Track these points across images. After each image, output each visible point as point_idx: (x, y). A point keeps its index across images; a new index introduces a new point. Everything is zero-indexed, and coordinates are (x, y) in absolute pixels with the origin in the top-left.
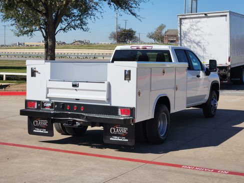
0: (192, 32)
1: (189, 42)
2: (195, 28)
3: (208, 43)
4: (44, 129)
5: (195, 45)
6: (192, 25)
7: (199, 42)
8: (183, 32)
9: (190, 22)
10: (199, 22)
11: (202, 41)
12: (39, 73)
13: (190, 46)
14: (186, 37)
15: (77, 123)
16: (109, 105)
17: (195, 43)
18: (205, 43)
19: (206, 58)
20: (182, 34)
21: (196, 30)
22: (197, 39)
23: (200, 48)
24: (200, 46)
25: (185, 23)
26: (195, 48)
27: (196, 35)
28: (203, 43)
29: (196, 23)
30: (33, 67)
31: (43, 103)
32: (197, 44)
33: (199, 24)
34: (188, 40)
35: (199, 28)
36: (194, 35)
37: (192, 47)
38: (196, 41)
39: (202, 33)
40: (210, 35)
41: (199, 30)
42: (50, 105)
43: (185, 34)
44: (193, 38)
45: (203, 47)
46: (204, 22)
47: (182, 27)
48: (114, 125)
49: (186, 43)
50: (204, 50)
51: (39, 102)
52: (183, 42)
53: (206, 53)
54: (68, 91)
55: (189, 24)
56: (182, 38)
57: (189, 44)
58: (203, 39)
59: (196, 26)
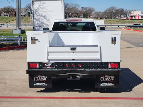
0: (41, 9)
1: (39, 15)
2: (42, 7)
3: (51, 16)
4: (44, 83)
5: (42, 17)
6: (41, 5)
7: (45, 16)
8: (35, 10)
9: (39, 3)
10: (45, 3)
11: (47, 15)
12: (39, 41)
13: (39, 18)
14: (37, 12)
15: (77, 76)
16: (100, 61)
17: (43, 16)
18: (49, 16)
19: (50, 25)
20: (34, 11)
21: (43, 8)
22: (44, 14)
23: (46, 20)
24: (46, 18)
25: (36, 4)
26: (43, 19)
27: (43, 12)
28: (47, 17)
29: (43, 4)
30: (33, 36)
31: (44, 64)
32: (44, 17)
33: (44, 4)
34: (38, 14)
35: (45, 7)
36: (42, 12)
37: (41, 19)
38: (43, 15)
39: (47, 10)
40: (52, 11)
41: (45, 8)
42: (51, 65)
43: (36, 11)
44: (41, 13)
45: (48, 19)
46: (48, 3)
47: (34, 6)
48: (103, 76)
49: (37, 16)
50: (49, 20)
51: (40, 63)
52: (35, 16)
53: (49, 22)
54: (66, 53)
55: (38, 4)
56: (34, 13)
57: (39, 17)
58: (48, 14)
59: (43, 6)
